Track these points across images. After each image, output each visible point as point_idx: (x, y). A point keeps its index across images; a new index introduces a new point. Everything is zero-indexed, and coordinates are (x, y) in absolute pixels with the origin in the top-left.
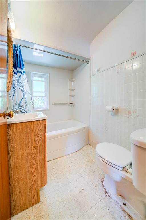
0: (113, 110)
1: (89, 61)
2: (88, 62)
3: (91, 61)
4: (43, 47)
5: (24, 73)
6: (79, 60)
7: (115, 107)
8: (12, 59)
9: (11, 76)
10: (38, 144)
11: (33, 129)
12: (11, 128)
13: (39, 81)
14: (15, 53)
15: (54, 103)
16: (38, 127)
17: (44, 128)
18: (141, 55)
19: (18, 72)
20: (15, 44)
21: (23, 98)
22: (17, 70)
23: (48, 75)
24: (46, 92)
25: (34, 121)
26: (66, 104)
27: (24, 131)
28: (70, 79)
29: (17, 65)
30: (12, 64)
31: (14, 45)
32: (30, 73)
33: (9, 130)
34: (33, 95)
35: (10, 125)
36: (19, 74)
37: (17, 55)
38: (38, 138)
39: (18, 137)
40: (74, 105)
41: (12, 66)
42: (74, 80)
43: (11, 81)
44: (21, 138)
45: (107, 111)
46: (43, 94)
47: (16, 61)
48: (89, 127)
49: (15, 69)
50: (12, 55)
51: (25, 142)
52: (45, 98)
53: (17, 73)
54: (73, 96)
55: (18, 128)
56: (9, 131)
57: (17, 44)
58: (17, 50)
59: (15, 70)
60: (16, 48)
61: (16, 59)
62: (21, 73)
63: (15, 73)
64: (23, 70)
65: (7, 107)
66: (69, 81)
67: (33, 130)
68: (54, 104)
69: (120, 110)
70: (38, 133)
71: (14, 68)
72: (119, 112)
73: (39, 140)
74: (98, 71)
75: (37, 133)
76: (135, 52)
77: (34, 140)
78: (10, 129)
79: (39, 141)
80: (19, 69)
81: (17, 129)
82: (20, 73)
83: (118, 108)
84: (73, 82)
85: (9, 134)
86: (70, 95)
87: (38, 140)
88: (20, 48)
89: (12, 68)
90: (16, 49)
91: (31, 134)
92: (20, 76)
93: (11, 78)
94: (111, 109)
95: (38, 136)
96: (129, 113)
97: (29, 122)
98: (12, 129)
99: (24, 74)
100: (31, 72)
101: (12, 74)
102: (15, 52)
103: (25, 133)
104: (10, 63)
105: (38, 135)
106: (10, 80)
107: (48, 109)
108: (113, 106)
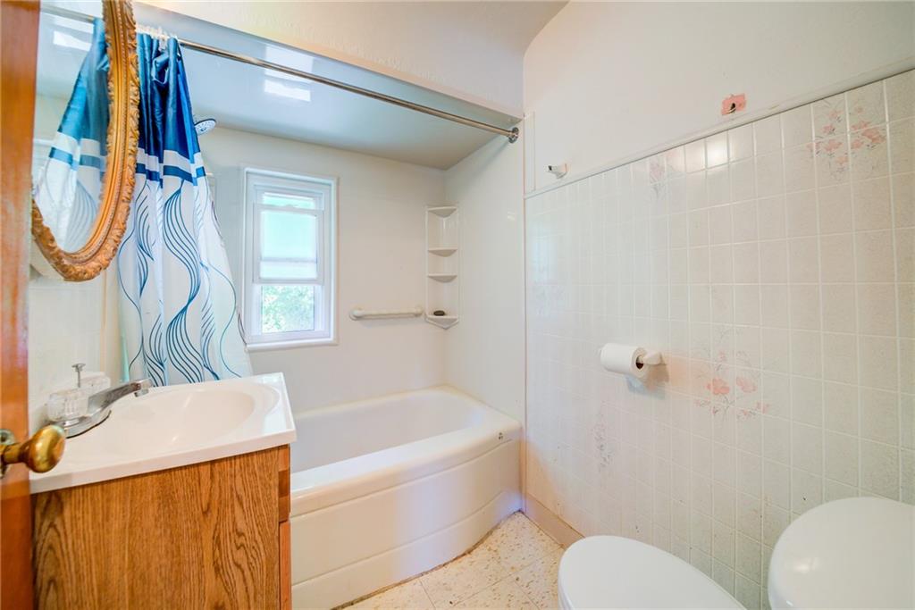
0: (639, 365)
1: (515, 130)
2: (513, 135)
3: (525, 129)
4: (312, 58)
5: (198, 176)
6: (473, 123)
7: (644, 354)
8: (134, 110)
9: (125, 194)
10: (240, 588)
11: (209, 505)
12: (67, 513)
13: (290, 209)
14: (151, 77)
15: (357, 313)
16: (242, 493)
17: (275, 492)
18: (775, 110)
19: (167, 170)
20: (154, 35)
21: (190, 301)
22: (161, 161)
23: (333, 183)
24: (320, 262)
25: (213, 462)
26: (417, 315)
27: (149, 522)
28: (430, 206)
29: (160, 139)
30: (130, 134)
31: (151, 41)
32: (247, 173)
33: (52, 525)
34: (258, 273)
35: (63, 494)
36: (172, 182)
37: (164, 91)
38: (240, 555)
39: (115, 559)
40: (452, 321)
41: (132, 142)
42: (453, 211)
43: (120, 217)
44: (133, 565)
45: (609, 370)
46: (310, 272)
47: (158, 118)
48: (521, 431)
49: (154, 159)
50: (134, 89)
51: (161, 585)
52: (318, 287)
53: (161, 176)
54: (449, 279)
55: (116, 507)
56: (51, 531)
57: (167, 38)
58: (166, 65)
59: (152, 163)
60: (158, 54)
61: (157, 110)
62: (186, 176)
63: (151, 176)
64: (193, 162)
65: (76, 366)
66: (430, 211)
67: (205, 513)
68: (358, 318)
69: (669, 368)
70: (241, 526)
71: (148, 152)
72: (667, 380)
73: (245, 566)
74: (560, 176)
75: (234, 523)
76: (743, 96)
77: (217, 570)
78: (58, 522)
79: (247, 573)
80: (172, 157)
81: (107, 518)
82: (179, 179)
83: (661, 358)
84: (445, 219)
85: (51, 547)
86: (432, 277)
87: (239, 566)
88: (180, 58)
89: (134, 153)
90: (160, 59)
91: (197, 536)
92: (179, 192)
93: (123, 206)
94: (629, 363)
95: (242, 540)
96: (720, 389)
97: (181, 468)
98: (74, 518)
99: (201, 180)
100: (247, 169)
101: (133, 185)
102: (154, 74)
103: (158, 533)
104: (121, 126)
105: (240, 534)
106: (115, 214)
107: (331, 339)
108: (636, 348)
